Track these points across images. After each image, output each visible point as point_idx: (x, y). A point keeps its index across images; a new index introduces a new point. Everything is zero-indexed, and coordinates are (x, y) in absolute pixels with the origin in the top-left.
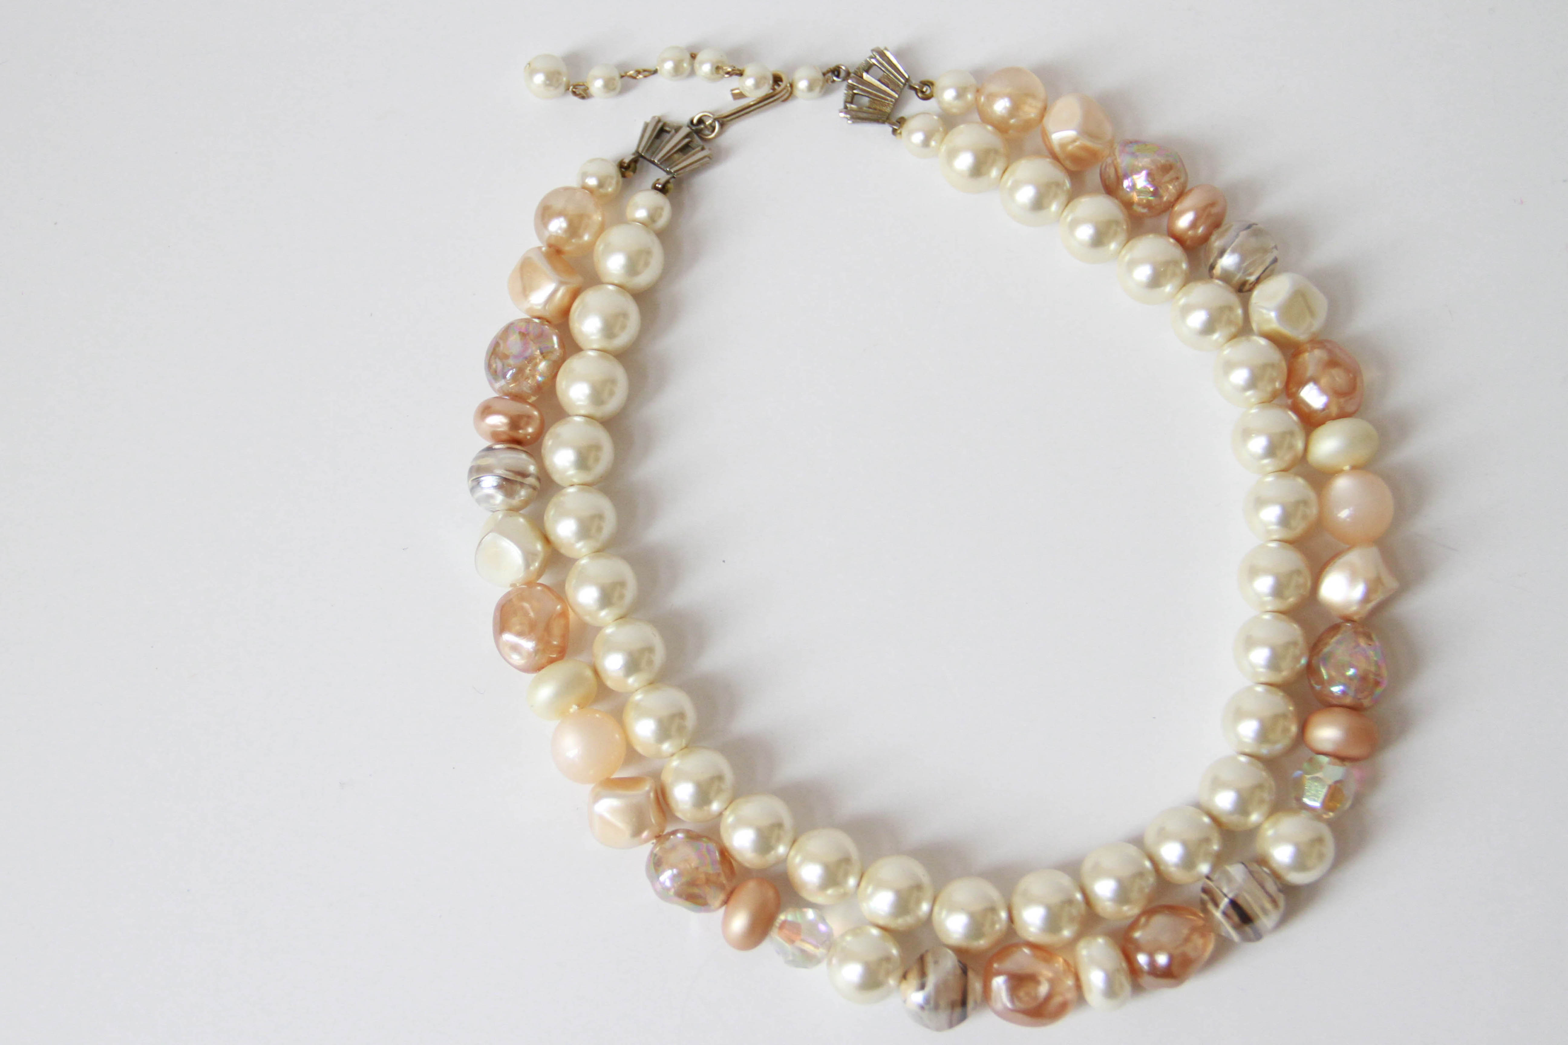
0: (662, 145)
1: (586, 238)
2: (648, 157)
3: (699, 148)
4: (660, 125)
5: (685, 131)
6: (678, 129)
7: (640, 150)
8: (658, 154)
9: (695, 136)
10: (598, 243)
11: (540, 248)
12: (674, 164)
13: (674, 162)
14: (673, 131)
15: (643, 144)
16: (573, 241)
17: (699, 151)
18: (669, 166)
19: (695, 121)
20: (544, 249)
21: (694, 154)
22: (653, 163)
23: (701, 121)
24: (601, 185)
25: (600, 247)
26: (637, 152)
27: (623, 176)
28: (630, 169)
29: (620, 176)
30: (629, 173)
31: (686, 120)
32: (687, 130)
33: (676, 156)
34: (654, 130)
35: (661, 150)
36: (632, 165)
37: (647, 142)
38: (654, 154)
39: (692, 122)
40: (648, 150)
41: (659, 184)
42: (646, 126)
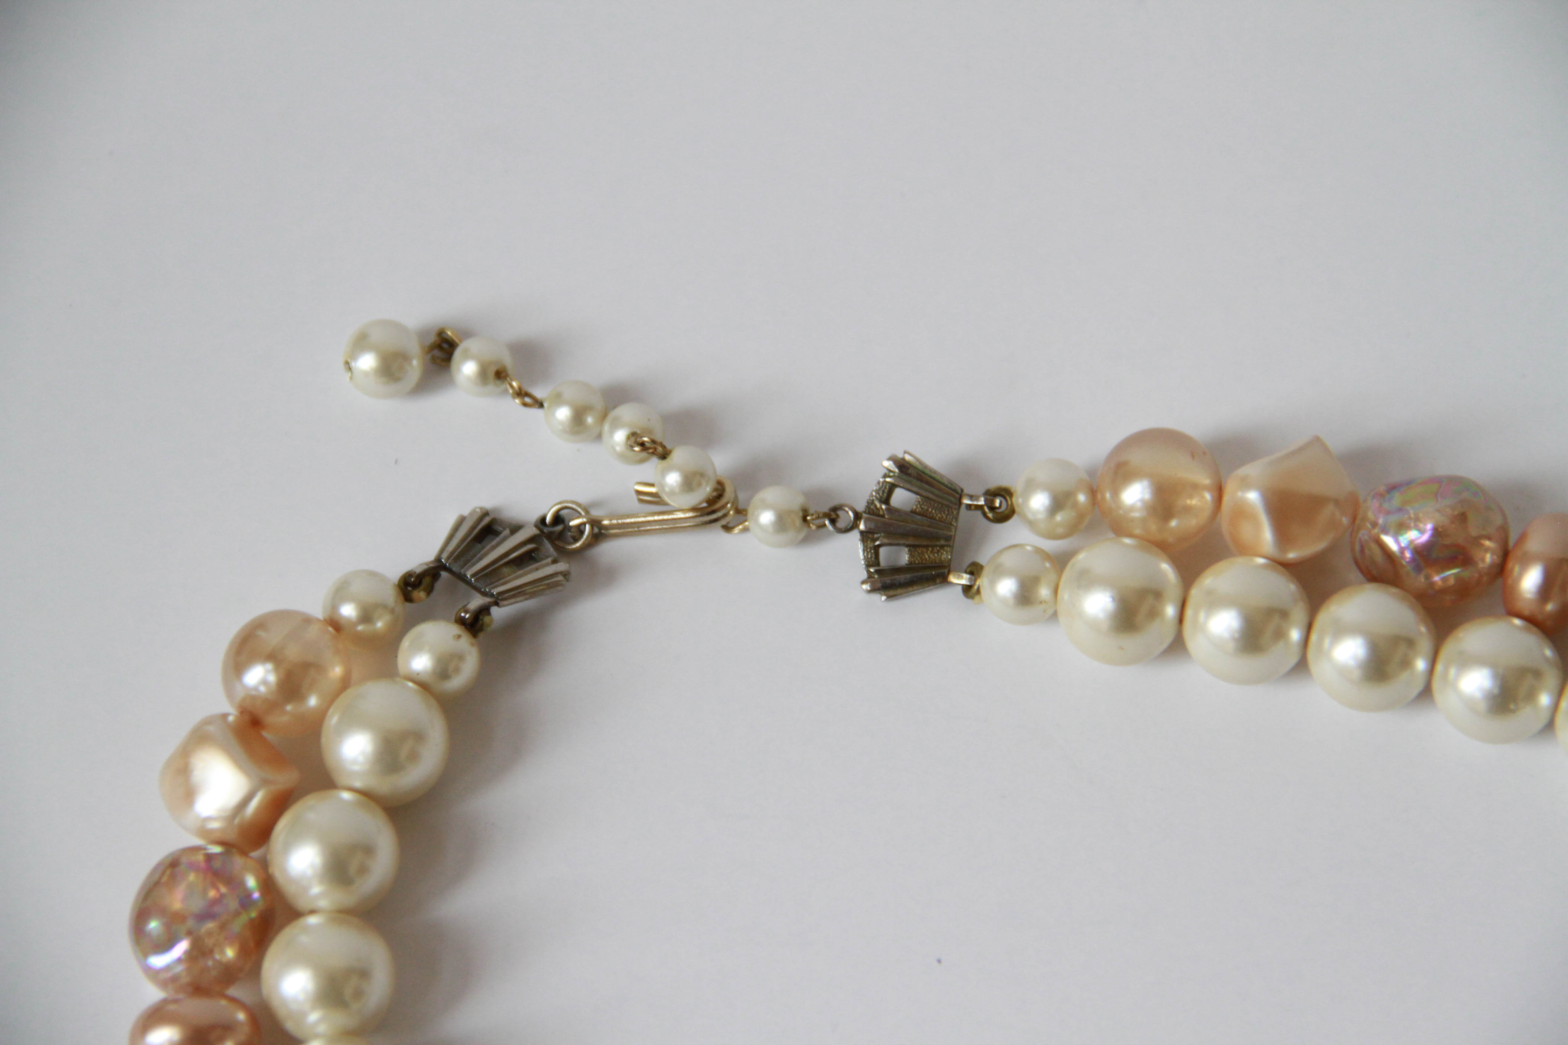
0: (482, 552)
1: (313, 701)
2: (455, 569)
3: (549, 560)
4: (487, 520)
5: (530, 531)
6: (516, 528)
7: (445, 556)
8: (474, 564)
9: (546, 543)
10: (331, 711)
11: (225, 716)
12: (501, 582)
13: (500, 580)
14: (507, 532)
15: (451, 548)
16: (289, 708)
17: (547, 565)
18: (490, 585)
19: (548, 519)
20: (231, 718)
21: (537, 569)
22: (462, 578)
23: (558, 519)
24: (366, 617)
25: (333, 719)
26: (438, 559)
27: (407, 598)
28: (421, 587)
29: (401, 598)
30: (420, 594)
31: (533, 516)
32: (534, 531)
33: (506, 570)
34: (473, 528)
35: (481, 559)
36: (427, 580)
37: (458, 546)
38: (467, 563)
39: (543, 520)
40: (457, 559)
41: (466, 612)
42: (461, 520)
